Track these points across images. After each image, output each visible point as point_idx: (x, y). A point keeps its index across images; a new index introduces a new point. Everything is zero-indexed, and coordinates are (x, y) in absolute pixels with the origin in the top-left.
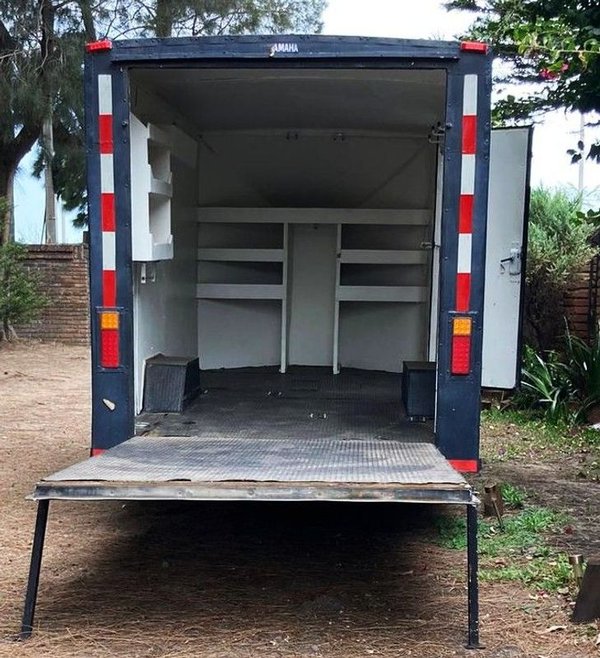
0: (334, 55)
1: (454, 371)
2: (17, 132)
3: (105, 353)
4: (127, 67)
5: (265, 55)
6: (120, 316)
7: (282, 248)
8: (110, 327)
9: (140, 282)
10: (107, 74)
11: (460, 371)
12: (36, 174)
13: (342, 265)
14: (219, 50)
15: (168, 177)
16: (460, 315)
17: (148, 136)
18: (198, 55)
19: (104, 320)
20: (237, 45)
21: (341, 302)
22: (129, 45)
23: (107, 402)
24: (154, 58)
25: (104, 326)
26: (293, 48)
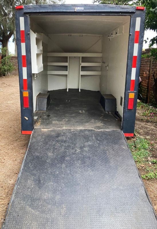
0: (95, 11)
1: (128, 108)
2: (8, 33)
3: (24, 104)
4: (29, 14)
5: (73, 11)
6: (29, 93)
7: (67, 62)
8: (26, 96)
9: (34, 79)
10: (23, 17)
11: (130, 108)
12: (13, 42)
13: (81, 66)
14: (58, 9)
15: (41, 48)
16: (131, 92)
17: (36, 37)
18: (52, 11)
19: (24, 94)
20: (64, 7)
21: (81, 75)
22: (29, 7)
23: (26, 118)
24: (37, 11)
25: (24, 96)
26: (83, 8)
